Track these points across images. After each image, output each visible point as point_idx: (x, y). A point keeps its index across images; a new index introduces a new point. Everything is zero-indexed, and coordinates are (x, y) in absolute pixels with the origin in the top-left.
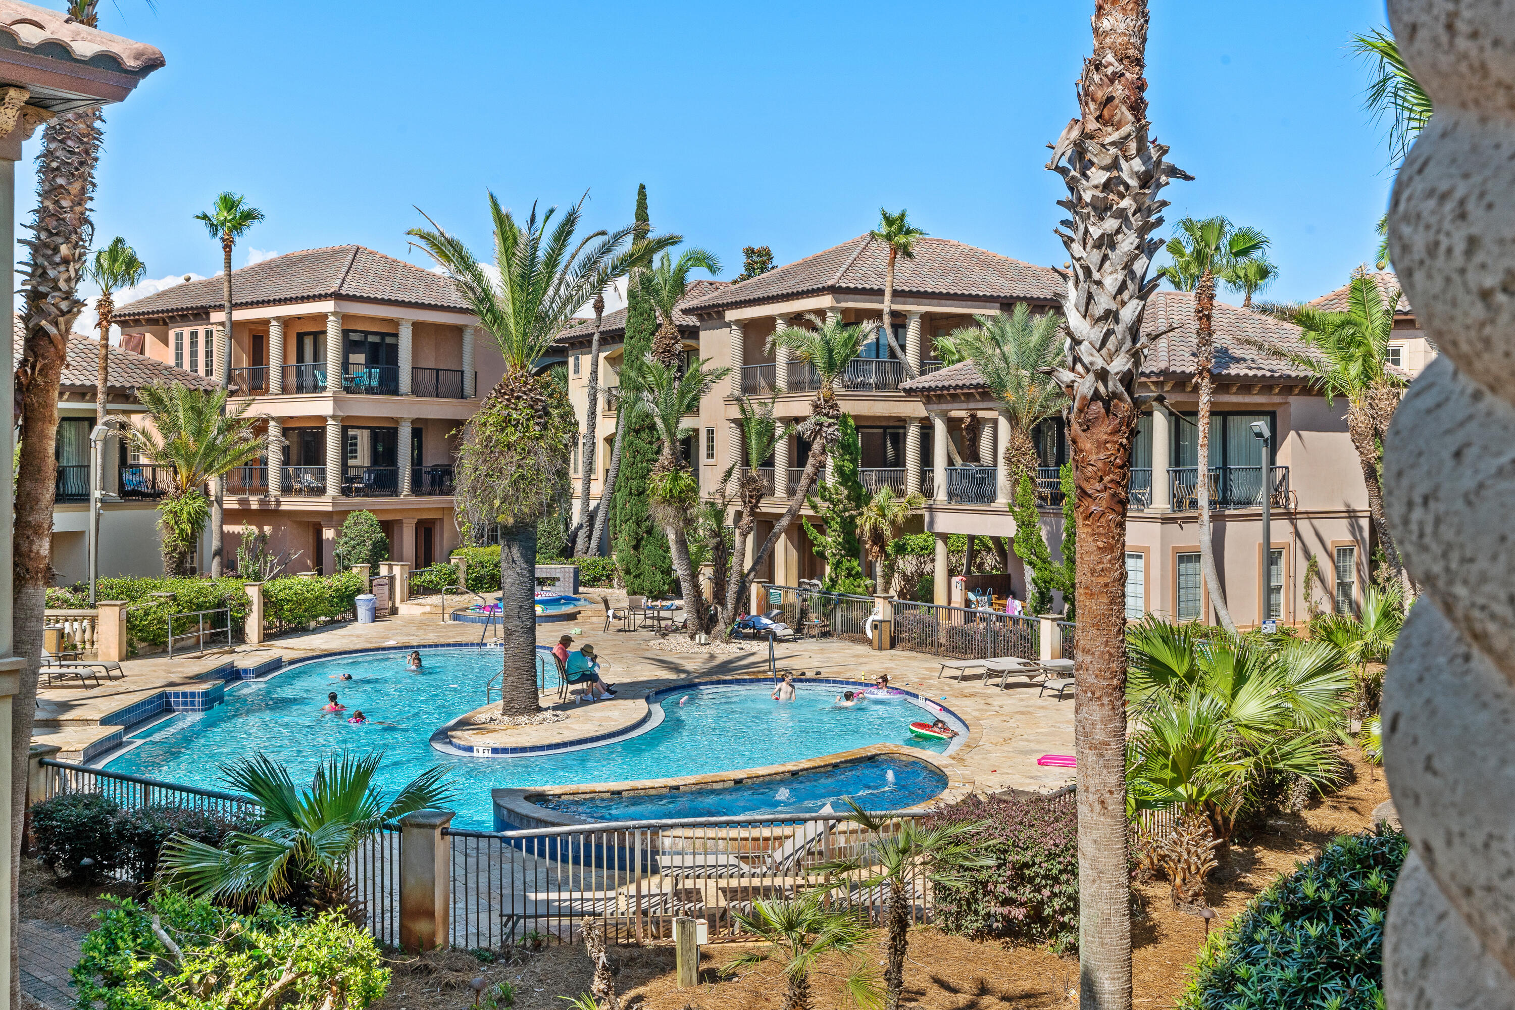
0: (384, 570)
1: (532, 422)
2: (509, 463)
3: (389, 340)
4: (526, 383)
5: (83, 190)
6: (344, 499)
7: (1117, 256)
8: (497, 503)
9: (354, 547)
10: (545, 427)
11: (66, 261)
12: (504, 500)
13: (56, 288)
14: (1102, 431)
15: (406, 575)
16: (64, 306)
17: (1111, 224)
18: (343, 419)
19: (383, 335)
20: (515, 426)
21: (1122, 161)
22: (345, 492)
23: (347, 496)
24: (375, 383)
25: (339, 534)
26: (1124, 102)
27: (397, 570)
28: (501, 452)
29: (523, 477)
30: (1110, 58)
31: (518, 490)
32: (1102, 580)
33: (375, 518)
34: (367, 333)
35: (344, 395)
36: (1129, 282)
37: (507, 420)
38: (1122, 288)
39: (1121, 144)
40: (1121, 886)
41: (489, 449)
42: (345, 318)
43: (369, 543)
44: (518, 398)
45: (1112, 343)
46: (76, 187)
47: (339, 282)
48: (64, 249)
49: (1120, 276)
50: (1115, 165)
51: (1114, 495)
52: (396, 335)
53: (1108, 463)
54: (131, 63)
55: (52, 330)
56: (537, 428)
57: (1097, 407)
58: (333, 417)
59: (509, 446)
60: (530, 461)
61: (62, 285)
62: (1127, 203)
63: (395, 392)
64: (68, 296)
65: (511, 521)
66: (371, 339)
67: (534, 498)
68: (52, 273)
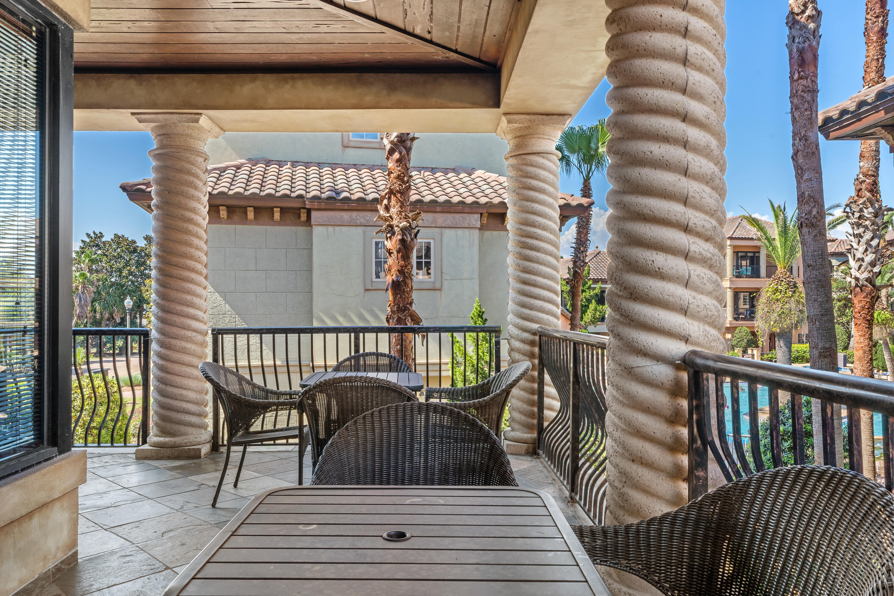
0: (750, 352)
1: (787, 291)
2: (777, 307)
3: (757, 255)
4: (786, 274)
5: (587, 232)
6: (735, 322)
7: (863, 240)
8: (772, 323)
9: (739, 342)
10: (794, 292)
11: (582, 252)
12: (775, 321)
13: (580, 259)
14: (861, 296)
15: (759, 354)
16: (582, 264)
17: (861, 230)
18: (734, 289)
19: (754, 253)
20: (781, 292)
21: (864, 209)
22: (736, 319)
23: (737, 320)
24: (749, 273)
25: (733, 336)
26: (866, 190)
27: (755, 352)
28: (774, 303)
29: (783, 313)
30: (861, 176)
31: (781, 318)
32: (860, 346)
33: (749, 330)
34: (746, 252)
35: (735, 279)
36: (869, 248)
37: (777, 290)
38: (866, 250)
39: (864, 203)
40: (869, 446)
41: (769, 301)
42: (735, 247)
43: (745, 340)
44: (782, 281)
45: (862, 269)
46: (585, 231)
47: (732, 232)
48: (582, 249)
49: (865, 247)
50: (861, 210)
51: (864, 318)
52: (759, 252)
53: (863, 308)
54: (586, 205)
55: (579, 271)
56: (790, 293)
57: (858, 289)
58: (730, 288)
59: (777, 300)
60: (787, 306)
61: (582, 258)
62: (867, 223)
63: (758, 276)
64: (583, 261)
65: (778, 330)
66: (749, 254)
67: (789, 322)
68: (579, 255)
